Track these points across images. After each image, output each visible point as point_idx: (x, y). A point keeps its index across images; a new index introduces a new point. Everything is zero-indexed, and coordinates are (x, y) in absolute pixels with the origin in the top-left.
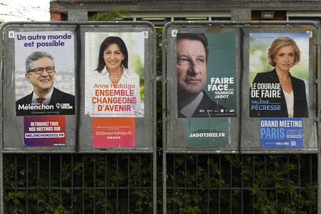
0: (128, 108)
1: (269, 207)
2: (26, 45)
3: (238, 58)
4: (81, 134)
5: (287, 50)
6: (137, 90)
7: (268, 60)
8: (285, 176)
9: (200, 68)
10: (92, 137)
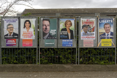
0: (31, 37)
1: (64, 61)
2: (7, 22)
3: (57, 25)
5: (69, 23)
6: (33, 33)
7: (64, 26)
8: (68, 53)
9: (48, 27)
10: (22, 44)
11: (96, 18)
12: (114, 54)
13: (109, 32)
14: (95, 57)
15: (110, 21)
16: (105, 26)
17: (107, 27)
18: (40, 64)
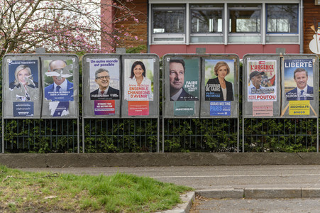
0: (146, 96)
1: (213, 144)
2: (95, 65)
3: (199, 71)
4: (122, 109)
5: (223, 68)
6: (150, 87)
7: (214, 73)
8: (222, 129)
9: (181, 77)
10: (127, 110)
12: (315, 130)
16: (296, 74)
17: (301, 76)
18: (165, 151)
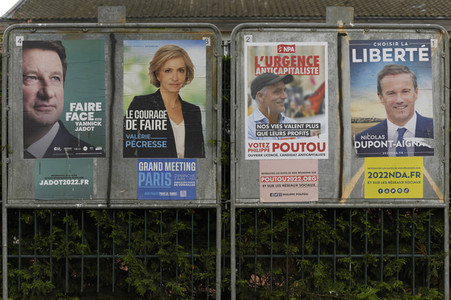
11: (332, 36)
13: (406, 114)
14: (331, 260)
15: (416, 54)
